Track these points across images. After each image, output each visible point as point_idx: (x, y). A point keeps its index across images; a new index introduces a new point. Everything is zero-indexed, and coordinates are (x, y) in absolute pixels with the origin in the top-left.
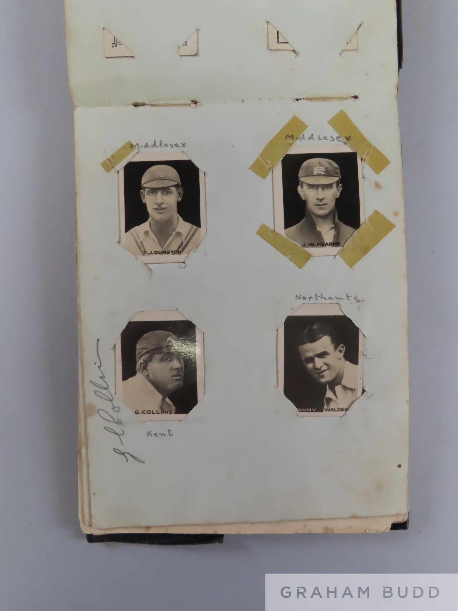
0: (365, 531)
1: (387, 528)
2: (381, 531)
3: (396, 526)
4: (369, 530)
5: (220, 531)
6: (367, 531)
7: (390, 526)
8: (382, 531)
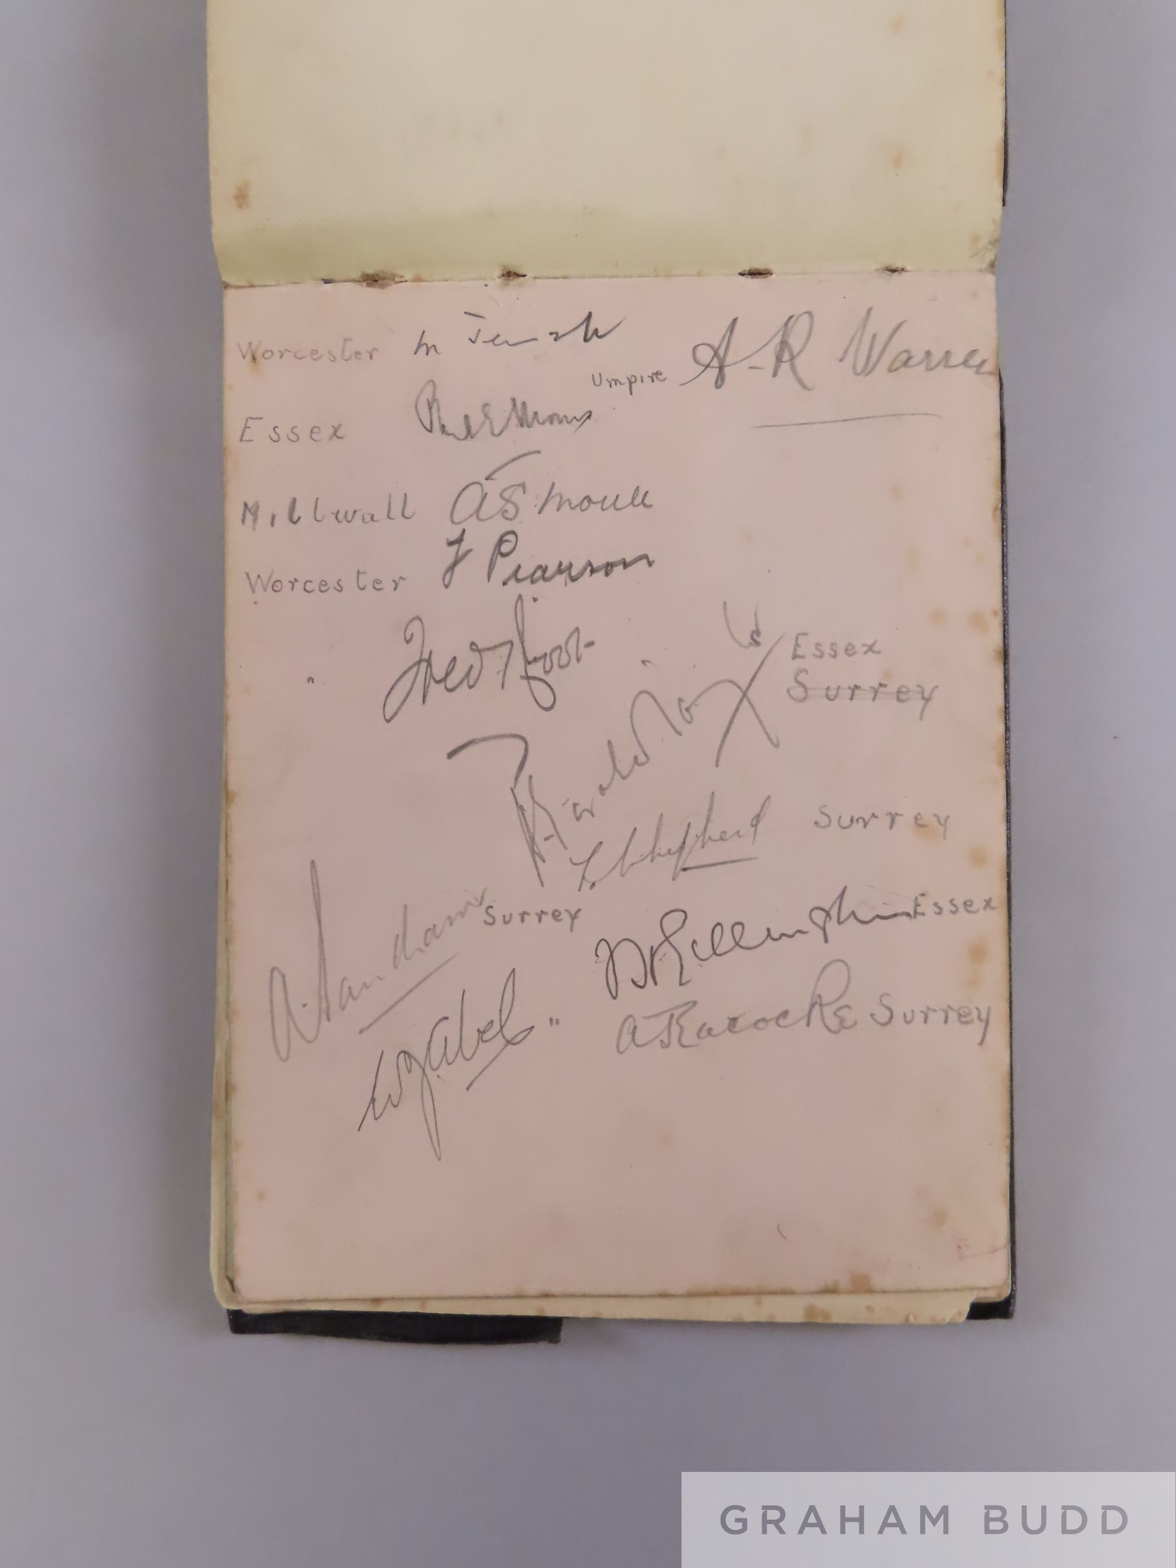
0: (907, 1319)
1: (959, 1313)
2: (945, 1320)
3: (981, 1311)
4: (915, 1318)
5: (552, 1309)
6: (911, 1319)
7: (968, 1309)
8: (947, 1321)
